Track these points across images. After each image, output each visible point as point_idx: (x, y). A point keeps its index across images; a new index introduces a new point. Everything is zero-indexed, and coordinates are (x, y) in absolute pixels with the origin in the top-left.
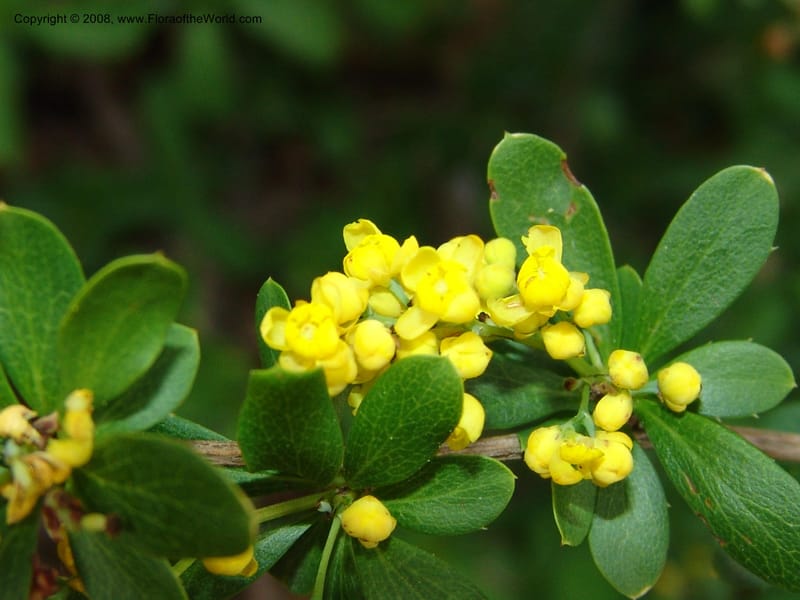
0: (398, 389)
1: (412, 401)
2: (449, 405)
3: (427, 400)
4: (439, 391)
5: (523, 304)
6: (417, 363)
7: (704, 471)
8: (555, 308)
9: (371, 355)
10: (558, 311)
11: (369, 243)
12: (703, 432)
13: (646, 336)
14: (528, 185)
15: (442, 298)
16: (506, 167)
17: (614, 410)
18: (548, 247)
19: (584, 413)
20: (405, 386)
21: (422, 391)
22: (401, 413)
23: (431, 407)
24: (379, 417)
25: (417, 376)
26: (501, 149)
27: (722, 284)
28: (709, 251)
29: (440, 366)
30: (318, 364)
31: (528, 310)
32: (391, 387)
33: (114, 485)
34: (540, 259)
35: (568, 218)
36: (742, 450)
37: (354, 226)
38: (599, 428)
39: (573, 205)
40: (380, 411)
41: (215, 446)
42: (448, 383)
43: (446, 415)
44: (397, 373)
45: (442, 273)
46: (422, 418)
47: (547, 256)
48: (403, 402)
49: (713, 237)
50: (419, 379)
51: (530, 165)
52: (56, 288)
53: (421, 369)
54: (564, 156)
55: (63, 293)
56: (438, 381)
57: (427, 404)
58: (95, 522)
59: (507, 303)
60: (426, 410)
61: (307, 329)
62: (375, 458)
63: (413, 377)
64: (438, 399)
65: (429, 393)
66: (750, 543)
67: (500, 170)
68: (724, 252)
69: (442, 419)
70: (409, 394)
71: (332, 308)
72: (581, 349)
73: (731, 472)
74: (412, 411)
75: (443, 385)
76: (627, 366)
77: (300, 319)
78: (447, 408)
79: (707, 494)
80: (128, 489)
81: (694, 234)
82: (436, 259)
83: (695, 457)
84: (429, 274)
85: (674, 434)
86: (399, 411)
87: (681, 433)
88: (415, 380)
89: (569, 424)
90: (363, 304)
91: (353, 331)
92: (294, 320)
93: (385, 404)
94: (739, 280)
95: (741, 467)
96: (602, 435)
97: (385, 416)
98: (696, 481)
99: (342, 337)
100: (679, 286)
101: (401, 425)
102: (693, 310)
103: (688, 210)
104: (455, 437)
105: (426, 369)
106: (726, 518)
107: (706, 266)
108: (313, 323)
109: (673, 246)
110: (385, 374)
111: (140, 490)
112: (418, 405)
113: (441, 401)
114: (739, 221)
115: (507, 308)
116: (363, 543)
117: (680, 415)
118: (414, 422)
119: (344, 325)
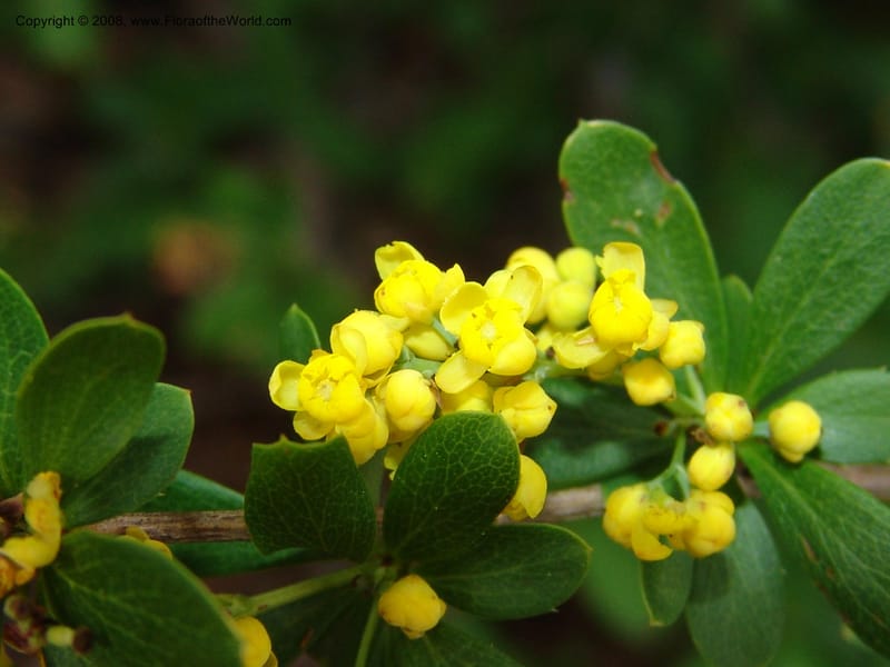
0: (441, 451)
1: (458, 466)
2: (503, 471)
3: (477, 465)
4: (490, 454)
5: (597, 340)
6: (462, 422)
7: (825, 533)
8: (635, 347)
9: (406, 414)
10: (639, 350)
11: (405, 271)
12: (823, 486)
13: (757, 365)
14: (609, 183)
15: (489, 346)
16: (581, 163)
17: (712, 465)
18: (626, 272)
19: (677, 466)
20: (449, 450)
21: (471, 454)
22: (447, 479)
23: (481, 473)
24: (420, 484)
25: (463, 436)
26: (575, 142)
27: (849, 302)
28: (831, 262)
29: (491, 425)
30: (338, 430)
31: (602, 349)
32: (433, 449)
33: (86, 589)
34: (617, 286)
35: (660, 222)
36: (870, 510)
37: (388, 249)
38: (694, 487)
39: (666, 205)
40: (421, 477)
41: (224, 519)
42: (500, 446)
43: (500, 482)
44: (439, 432)
45: (490, 314)
46: (471, 486)
47: (624, 282)
48: (448, 467)
49: (836, 246)
50: (466, 440)
51: (611, 160)
52: (15, 347)
53: (467, 431)
54: (653, 146)
55: (22, 352)
56: (489, 442)
57: (476, 469)
58: (62, 636)
59: (577, 339)
60: (475, 477)
61: (324, 387)
62: (419, 530)
63: (459, 437)
64: (490, 464)
65: (479, 457)
66: (880, 623)
67: (575, 166)
68: (849, 264)
69: (495, 487)
70: (454, 458)
71: (353, 361)
72: (670, 393)
73: (859, 537)
74: (458, 478)
75: (495, 448)
76: (726, 413)
77: (316, 375)
78: (501, 474)
79: (829, 563)
80: (100, 595)
81: (813, 242)
82: (484, 297)
83: (815, 517)
84: (474, 316)
85: (789, 487)
86: (444, 476)
87: (798, 485)
88: (461, 442)
89: (658, 482)
90: (396, 352)
91: (385, 384)
92: (308, 377)
93: (427, 469)
94: (869, 298)
95: (869, 530)
96: (698, 496)
97: (428, 482)
98: (815, 547)
99: (370, 392)
100: (795, 305)
101: (446, 493)
102: (814, 333)
103: (805, 213)
104: (512, 509)
105: (474, 429)
106: (851, 591)
107: (827, 282)
108: (331, 380)
109: (787, 256)
110: (425, 433)
111: (113, 599)
112: (466, 471)
113: (494, 467)
114: (866, 228)
115: (578, 345)
116: (406, 632)
117: (797, 466)
118: (462, 490)
119: (373, 376)
